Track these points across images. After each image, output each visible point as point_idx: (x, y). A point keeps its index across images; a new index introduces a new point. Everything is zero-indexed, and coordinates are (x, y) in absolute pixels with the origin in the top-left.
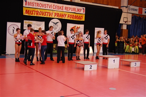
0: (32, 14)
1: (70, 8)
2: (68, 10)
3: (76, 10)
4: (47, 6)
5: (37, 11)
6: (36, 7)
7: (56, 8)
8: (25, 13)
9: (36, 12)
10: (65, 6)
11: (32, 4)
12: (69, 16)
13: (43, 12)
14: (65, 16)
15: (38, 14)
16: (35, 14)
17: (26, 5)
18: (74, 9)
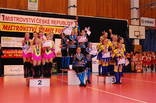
0: (11, 30)
1: (58, 22)
2: (55, 23)
3: (66, 24)
4: (29, 20)
5: (17, 26)
6: (16, 22)
7: (40, 22)
8: (3, 29)
9: (16, 28)
10: (51, 19)
11: (11, 19)
12: (58, 30)
13: (24, 27)
14: (53, 31)
15: (19, 29)
16: (14, 30)
17: (4, 20)
18: (63, 23)
